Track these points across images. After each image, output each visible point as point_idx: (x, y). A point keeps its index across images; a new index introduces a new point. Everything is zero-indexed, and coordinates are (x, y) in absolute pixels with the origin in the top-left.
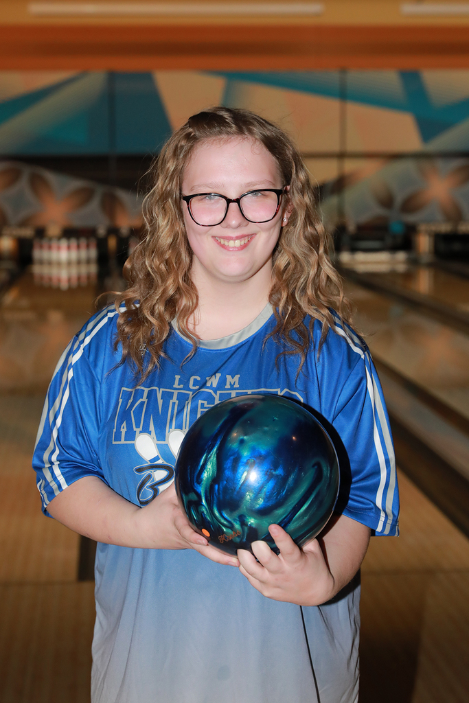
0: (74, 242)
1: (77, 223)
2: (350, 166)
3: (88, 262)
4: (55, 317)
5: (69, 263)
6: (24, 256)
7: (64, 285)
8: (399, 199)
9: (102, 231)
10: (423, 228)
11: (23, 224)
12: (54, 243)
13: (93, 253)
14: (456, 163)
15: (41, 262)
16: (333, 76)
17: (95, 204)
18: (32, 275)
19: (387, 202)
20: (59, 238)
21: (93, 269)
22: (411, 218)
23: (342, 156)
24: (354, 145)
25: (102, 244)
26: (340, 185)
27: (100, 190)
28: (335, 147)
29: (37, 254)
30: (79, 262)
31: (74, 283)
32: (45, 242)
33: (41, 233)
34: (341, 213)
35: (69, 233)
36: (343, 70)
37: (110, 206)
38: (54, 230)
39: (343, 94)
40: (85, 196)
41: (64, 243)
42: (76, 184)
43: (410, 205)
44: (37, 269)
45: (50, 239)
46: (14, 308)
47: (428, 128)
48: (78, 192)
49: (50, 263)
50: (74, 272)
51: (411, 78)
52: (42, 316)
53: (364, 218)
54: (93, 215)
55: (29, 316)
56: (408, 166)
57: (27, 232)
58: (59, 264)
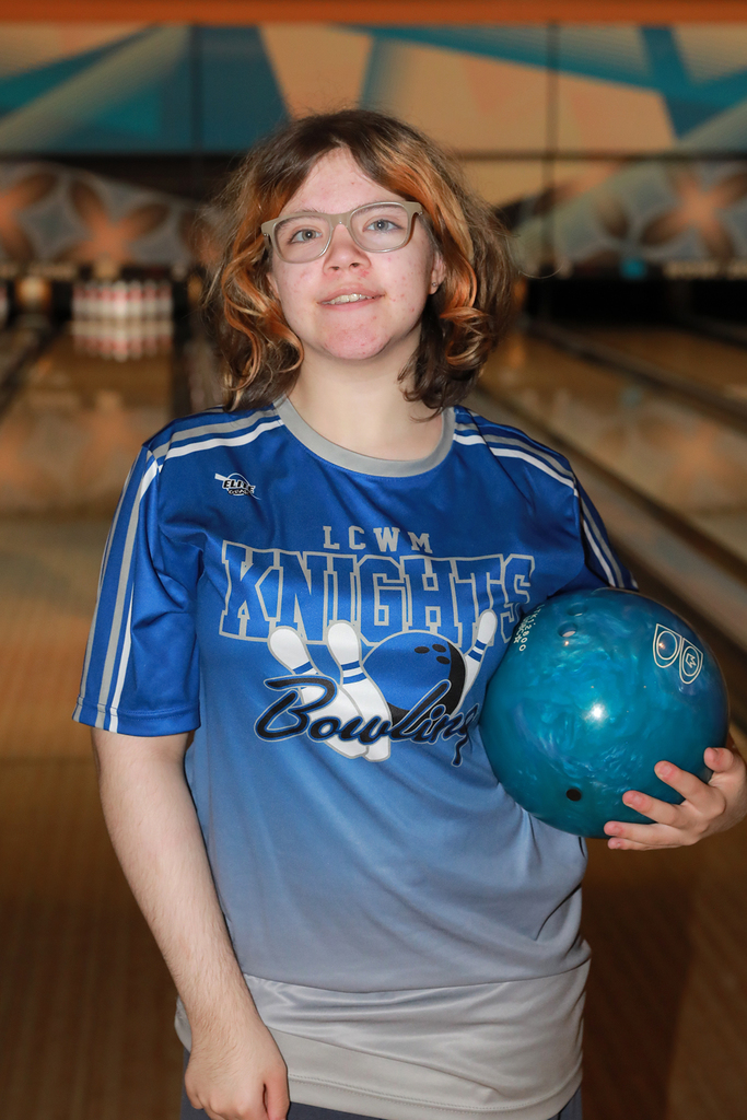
0: (136, 287)
1: (143, 255)
2: (562, 173)
3: (158, 318)
4: (109, 402)
5: (129, 320)
6: (60, 307)
7: (121, 353)
8: (638, 223)
9: (179, 271)
10: (674, 269)
11: (61, 258)
12: (105, 289)
13: (166, 304)
14: (727, 170)
15: (86, 318)
16: (538, 34)
17: (169, 230)
18: (70, 338)
19: (619, 228)
20: (114, 281)
21: (166, 329)
22: (655, 254)
23: (550, 157)
24: (569, 140)
25: (179, 293)
26: (546, 202)
27: (177, 208)
28: (538, 142)
29: (80, 305)
30: (144, 319)
31: (137, 352)
32: (89, 287)
33: (86, 273)
34: (547, 244)
35: (131, 273)
36: (554, 25)
37: (191, 230)
38: (106, 269)
39: (553, 61)
40: (153, 218)
41: (121, 289)
42: (139, 198)
43: (654, 234)
44: (79, 329)
45: (100, 281)
46: (46, 388)
47: (684, 115)
48: (144, 211)
49: (99, 319)
50: (136, 333)
51: (658, 38)
52: (88, 403)
53: (585, 252)
54: (166, 245)
55: (69, 401)
56: (651, 174)
57: (66, 272)
58: (113, 321)
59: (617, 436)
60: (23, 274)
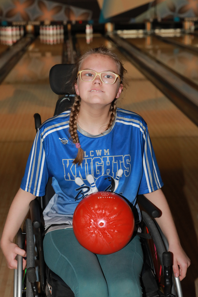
0: (55, 27)
1: (56, 19)
3: (60, 34)
4: (48, 55)
5: (53, 35)
6: (36, 32)
7: (52, 43)
8: (178, 8)
9: (65, 23)
10: (186, 19)
11: (36, 20)
12: (48, 27)
13: (62, 31)
15: (43, 35)
17: (62, 12)
18: (39, 39)
19: (173, 9)
20: (49, 25)
21: (62, 37)
22: (182, 16)
25: (65, 28)
26: (155, 3)
27: (64, 7)
29: (41, 31)
30: (57, 34)
31: (55, 42)
32: (44, 27)
33: (42, 23)
34: (155, 14)
35: (53, 23)
37: (68, 12)
38: (47, 22)
40: (58, 9)
41: (51, 27)
42: (55, 4)
43: (182, 10)
44: (41, 37)
45: (46, 26)
46: (33, 52)
48: (56, 8)
49: (46, 35)
50: (55, 38)
52: (43, 55)
53: (164, 16)
54: (61, 16)
55: (39, 55)
57: (37, 23)
58: (49, 35)
59: (173, 61)
60: (27, 24)
